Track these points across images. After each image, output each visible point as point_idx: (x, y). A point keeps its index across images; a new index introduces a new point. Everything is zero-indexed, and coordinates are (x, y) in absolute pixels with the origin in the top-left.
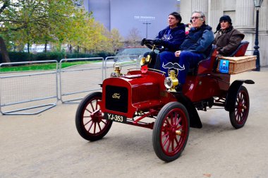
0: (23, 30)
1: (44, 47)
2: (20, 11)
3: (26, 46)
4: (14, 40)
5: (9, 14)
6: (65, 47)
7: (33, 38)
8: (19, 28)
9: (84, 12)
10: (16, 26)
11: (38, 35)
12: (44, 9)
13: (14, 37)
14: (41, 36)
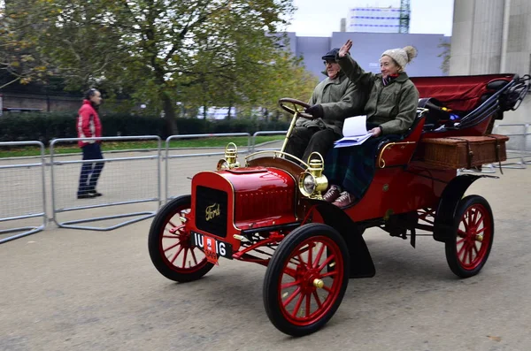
0: (199, 85)
1: (226, 111)
2: (195, 57)
3: (201, 110)
4: (184, 100)
5: (179, 62)
6: (258, 112)
7: (212, 97)
8: (192, 83)
9: (291, 57)
10: (188, 79)
11: (219, 92)
12: (229, 54)
13: (184, 96)
14: (223, 94)
